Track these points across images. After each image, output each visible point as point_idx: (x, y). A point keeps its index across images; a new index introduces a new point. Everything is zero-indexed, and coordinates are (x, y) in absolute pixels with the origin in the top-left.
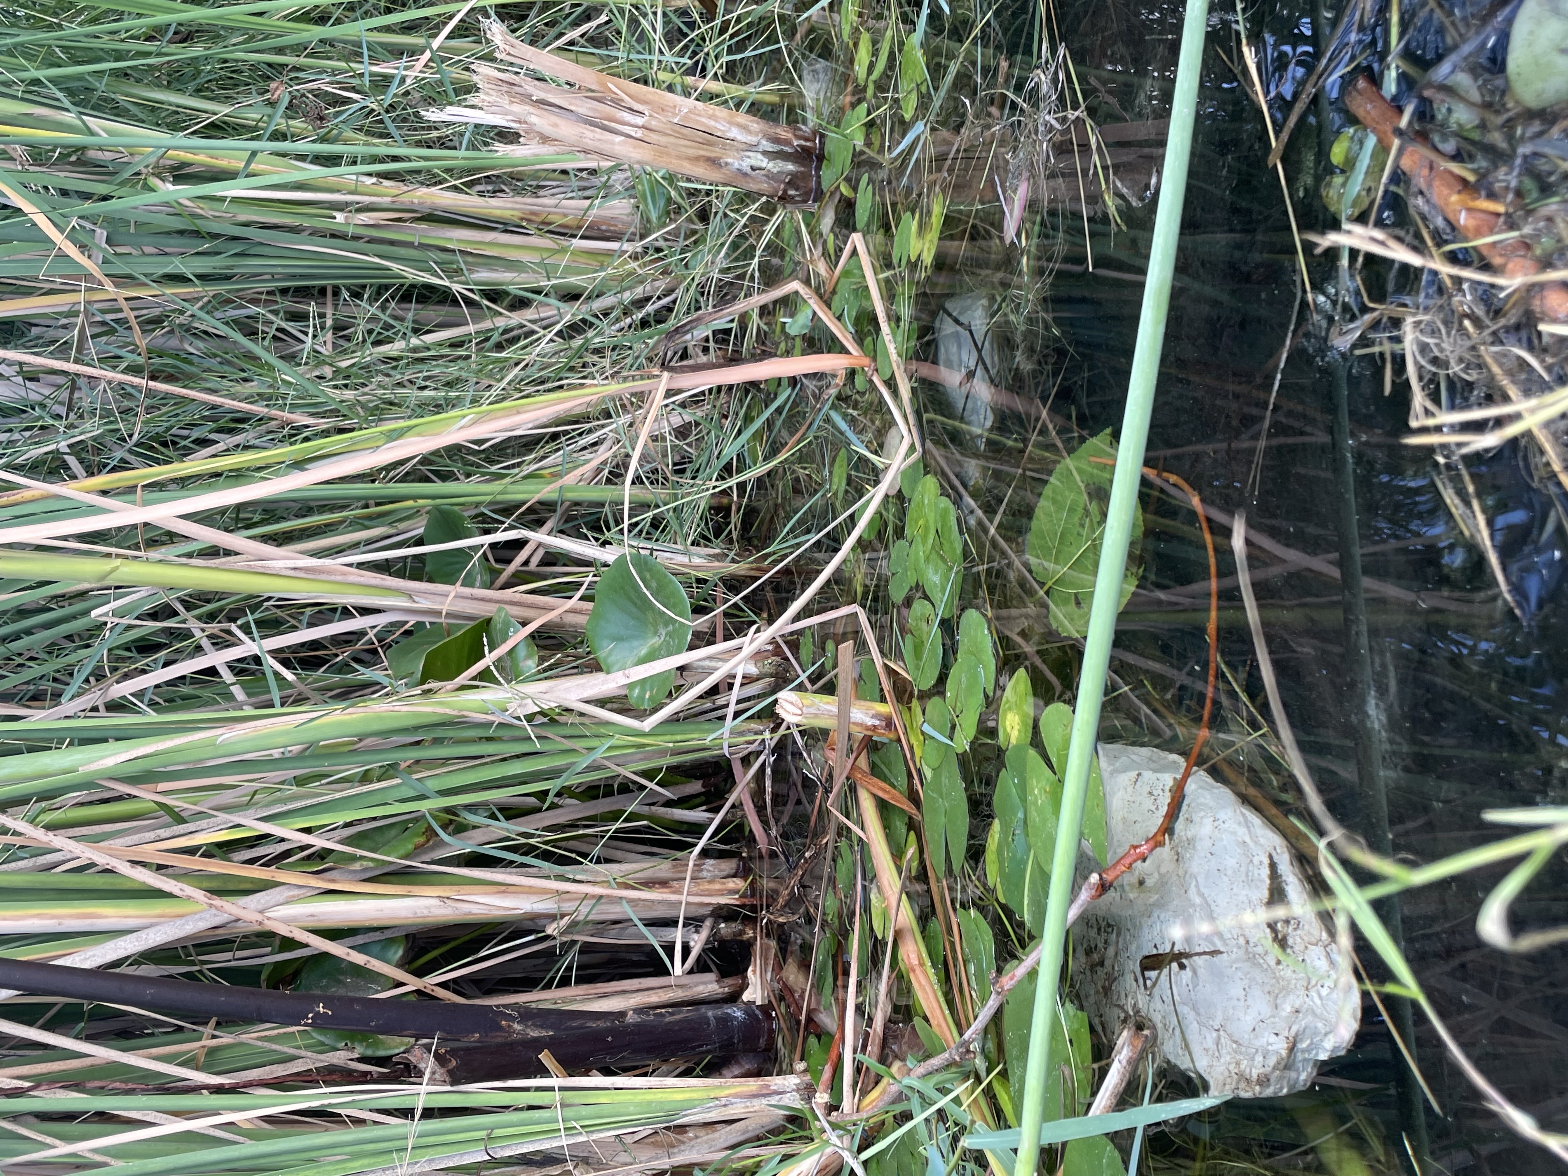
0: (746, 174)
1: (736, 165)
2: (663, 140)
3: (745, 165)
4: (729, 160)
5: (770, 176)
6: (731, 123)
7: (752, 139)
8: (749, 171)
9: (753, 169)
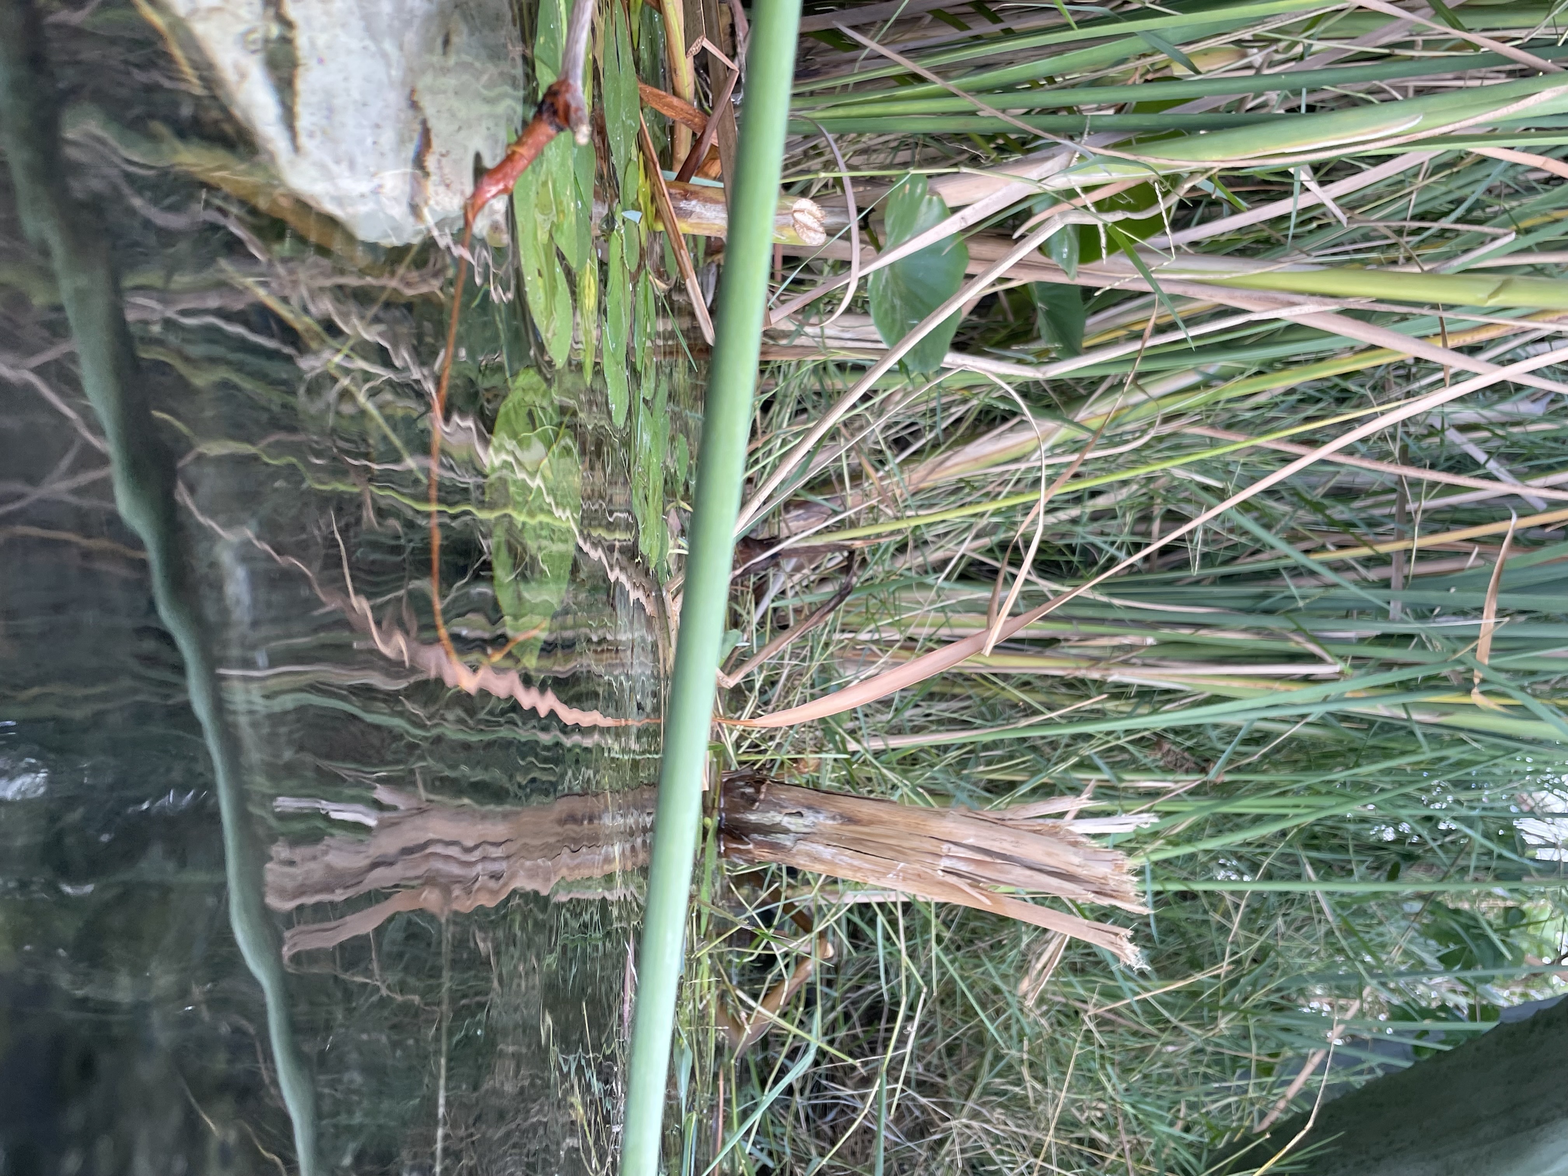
0: (809, 807)
1: (821, 818)
2: (915, 843)
3: (810, 818)
4: (831, 822)
5: (778, 806)
6: (831, 863)
7: (803, 846)
8: (804, 811)
9: (801, 815)
